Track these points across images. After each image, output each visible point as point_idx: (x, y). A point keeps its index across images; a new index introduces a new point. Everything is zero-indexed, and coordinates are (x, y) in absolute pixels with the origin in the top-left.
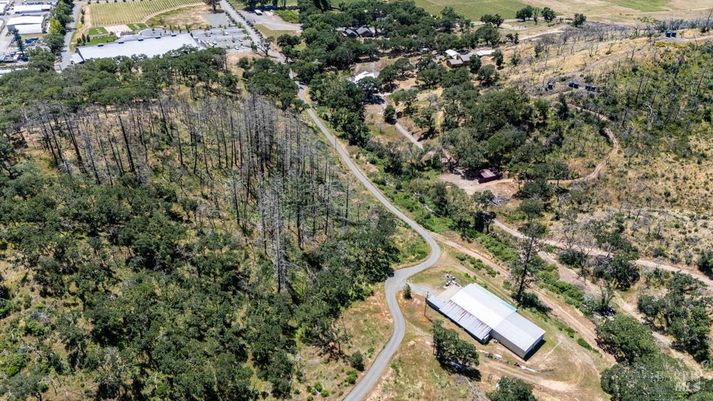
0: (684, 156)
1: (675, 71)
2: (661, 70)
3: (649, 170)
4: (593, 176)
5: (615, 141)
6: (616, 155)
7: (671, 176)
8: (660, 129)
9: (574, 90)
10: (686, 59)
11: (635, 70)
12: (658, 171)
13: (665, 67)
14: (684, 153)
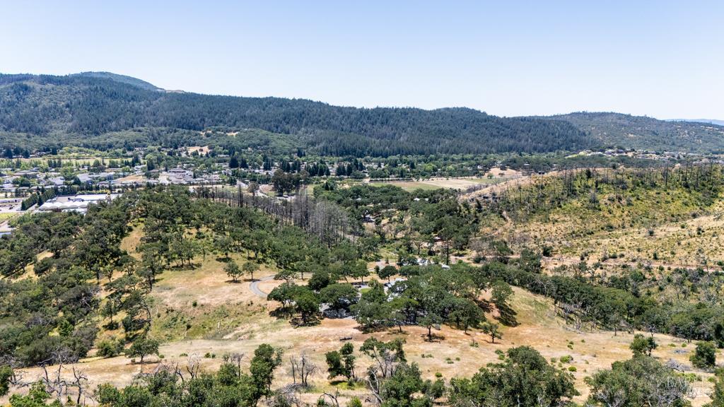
0: (546, 222)
1: (542, 188)
2: (534, 188)
3: (526, 228)
4: (496, 233)
5: (508, 218)
6: (509, 224)
7: (538, 230)
8: (534, 213)
9: (486, 200)
10: (548, 182)
11: (520, 188)
12: (531, 229)
13: (537, 186)
14: (547, 220)
